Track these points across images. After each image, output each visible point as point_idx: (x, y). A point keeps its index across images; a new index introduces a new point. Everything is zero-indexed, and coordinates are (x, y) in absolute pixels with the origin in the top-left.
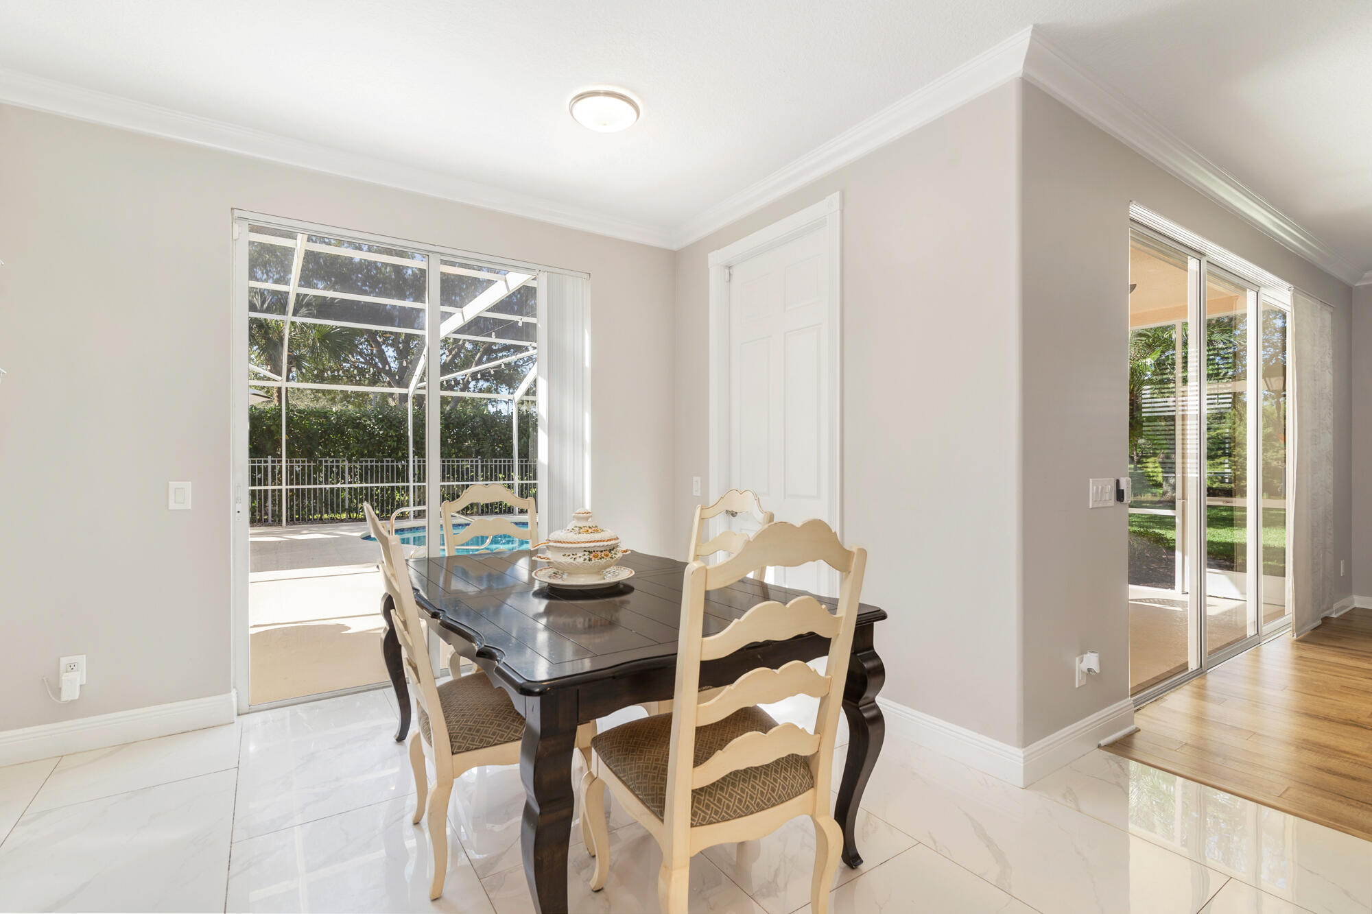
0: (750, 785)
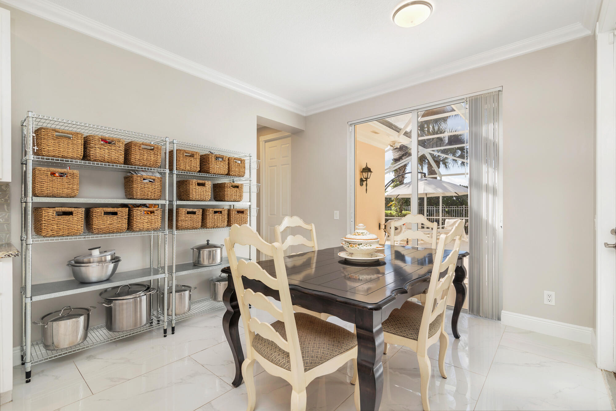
0: (279, 353)
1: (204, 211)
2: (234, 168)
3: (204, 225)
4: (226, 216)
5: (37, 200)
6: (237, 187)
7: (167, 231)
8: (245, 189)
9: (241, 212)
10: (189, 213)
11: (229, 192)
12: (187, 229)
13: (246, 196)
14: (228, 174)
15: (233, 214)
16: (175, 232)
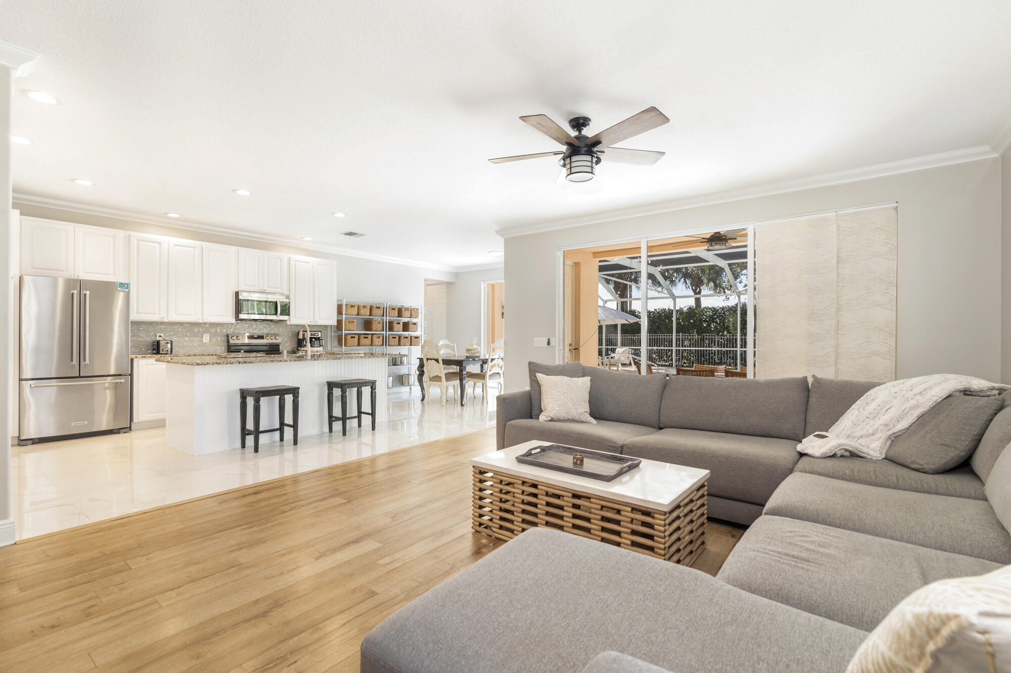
1: (400, 337)
2: (414, 314)
3: (399, 345)
4: (410, 340)
5: (346, 332)
6: (415, 324)
7: (384, 346)
8: (419, 325)
9: (417, 338)
10: (393, 338)
11: (411, 326)
12: (392, 346)
13: (419, 328)
14: (410, 317)
15: (413, 338)
16: (388, 347)
